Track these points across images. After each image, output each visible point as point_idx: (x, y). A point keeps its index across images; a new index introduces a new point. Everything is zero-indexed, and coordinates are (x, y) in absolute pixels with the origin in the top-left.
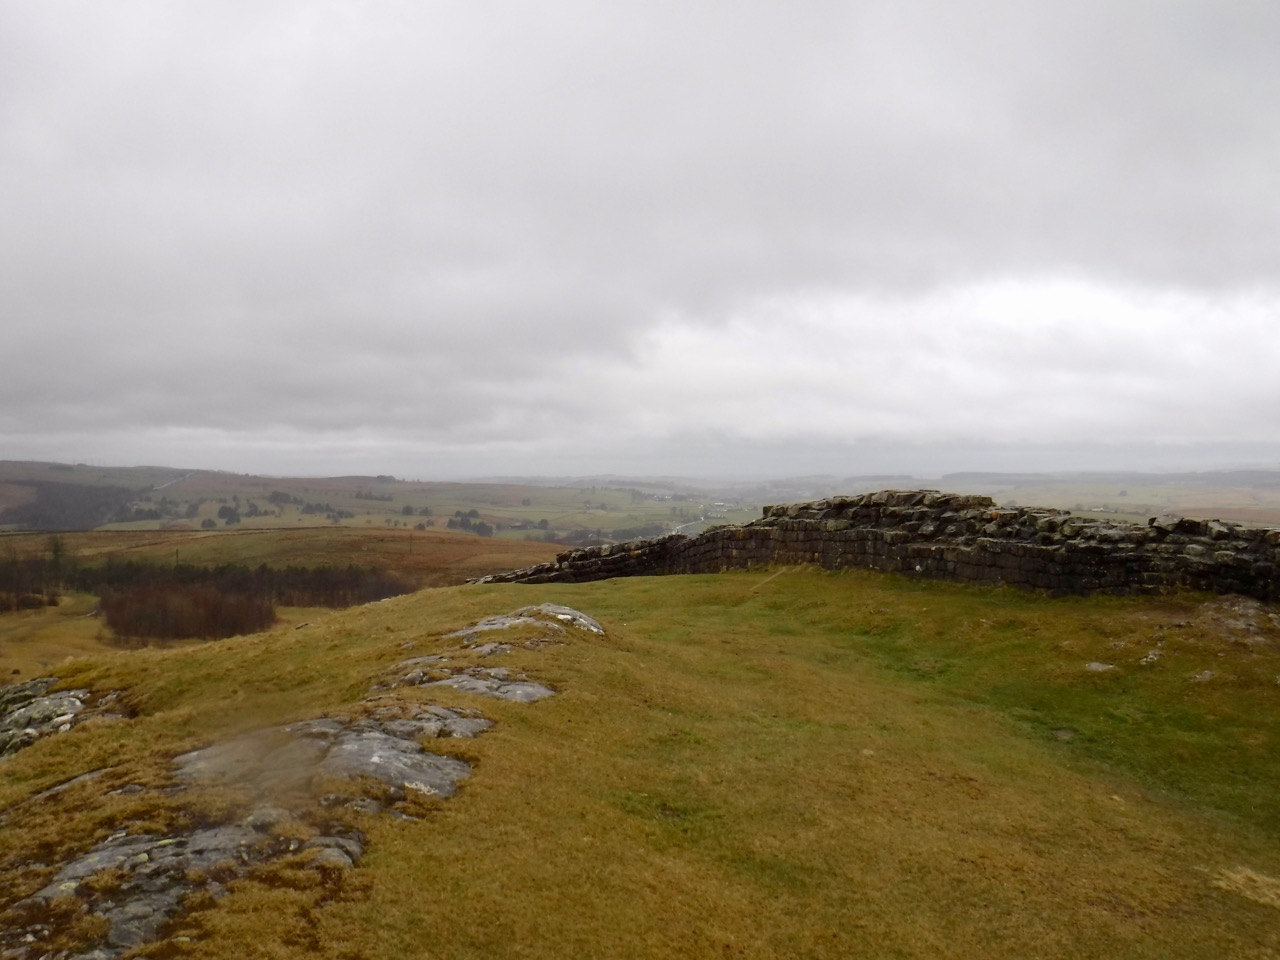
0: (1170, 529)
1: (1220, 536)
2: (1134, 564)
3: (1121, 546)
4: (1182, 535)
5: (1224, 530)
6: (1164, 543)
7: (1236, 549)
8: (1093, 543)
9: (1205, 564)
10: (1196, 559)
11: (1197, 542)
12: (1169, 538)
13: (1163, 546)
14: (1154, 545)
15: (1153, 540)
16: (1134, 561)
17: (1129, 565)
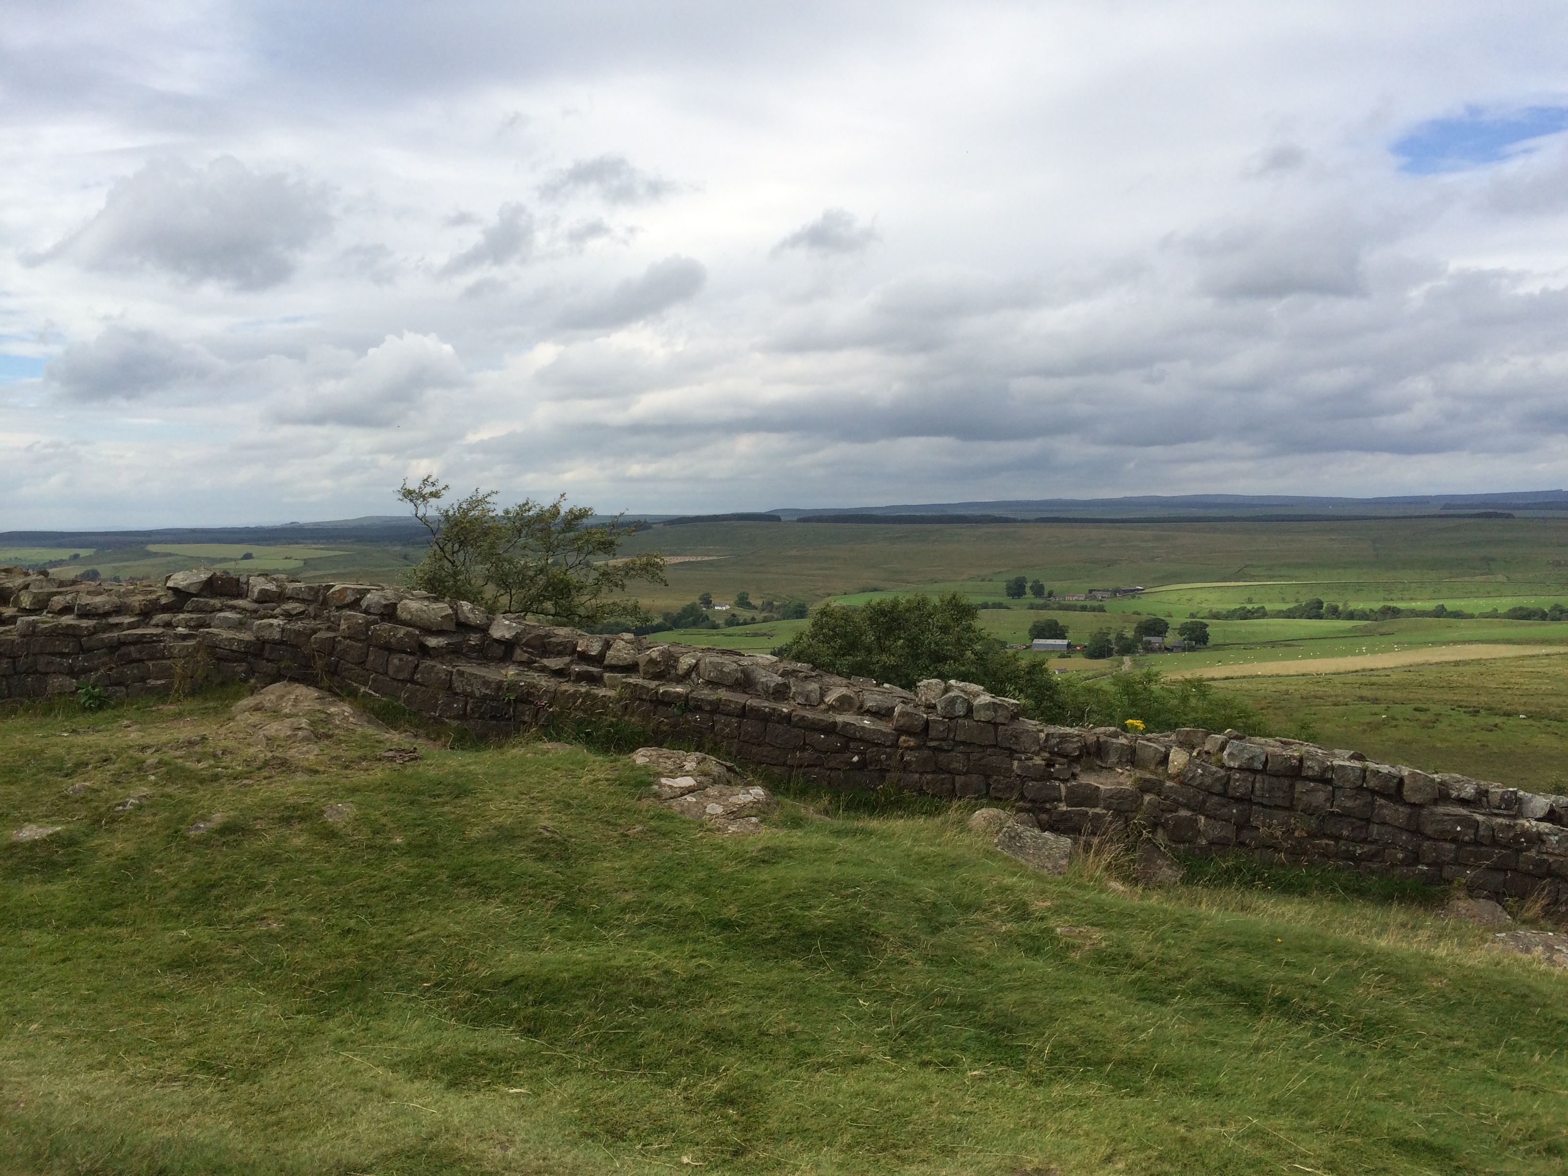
0: (192, 590)
1: (265, 598)
2: (132, 648)
3: (113, 620)
4: (212, 598)
5: (272, 587)
6: (183, 612)
7: (288, 615)
8: (67, 620)
9: (240, 641)
10: (226, 634)
11: (233, 608)
12: (189, 605)
13: (181, 616)
14: (166, 617)
15: (166, 609)
16: (134, 643)
17: (123, 650)
